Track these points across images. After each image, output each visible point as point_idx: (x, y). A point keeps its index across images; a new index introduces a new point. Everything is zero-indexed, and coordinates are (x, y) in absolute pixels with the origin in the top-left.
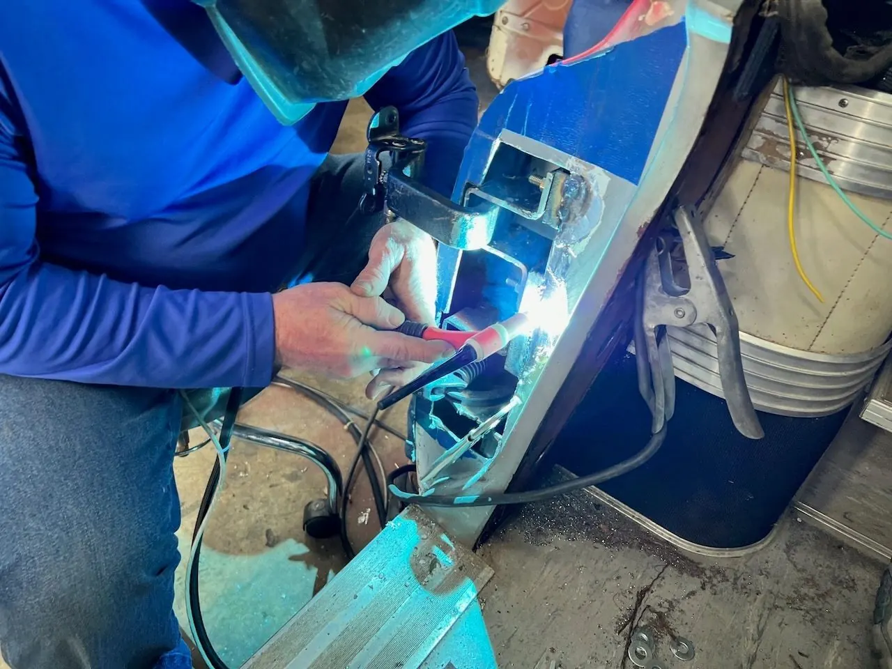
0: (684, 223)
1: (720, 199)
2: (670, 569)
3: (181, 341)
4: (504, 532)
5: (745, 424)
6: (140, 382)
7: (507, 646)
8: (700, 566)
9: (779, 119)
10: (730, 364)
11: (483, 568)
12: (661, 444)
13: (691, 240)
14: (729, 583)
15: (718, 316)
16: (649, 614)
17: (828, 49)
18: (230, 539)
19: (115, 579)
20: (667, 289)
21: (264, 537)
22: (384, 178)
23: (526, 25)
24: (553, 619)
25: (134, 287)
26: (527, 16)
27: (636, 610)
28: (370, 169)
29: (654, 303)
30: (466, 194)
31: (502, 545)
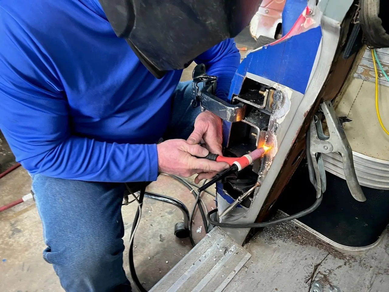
0: (326, 109)
1: (345, 96)
2: (330, 256)
3: (122, 164)
4: (255, 238)
5: (357, 195)
6: (108, 181)
7: (257, 287)
8: (344, 255)
9: (370, 60)
10: (349, 169)
11: (247, 253)
12: (320, 203)
13: (329, 117)
14: (358, 262)
15: (342, 149)
16: (320, 275)
17: (384, 34)
18: (145, 238)
19: (100, 257)
20: (320, 138)
21: (159, 238)
22: (199, 94)
23: (267, 11)
24: (277, 276)
25: (105, 143)
26: (267, 7)
27: (314, 273)
28: (194, 90)
29: (314, 143)
30: (233, 99)
31: (255, 244)
